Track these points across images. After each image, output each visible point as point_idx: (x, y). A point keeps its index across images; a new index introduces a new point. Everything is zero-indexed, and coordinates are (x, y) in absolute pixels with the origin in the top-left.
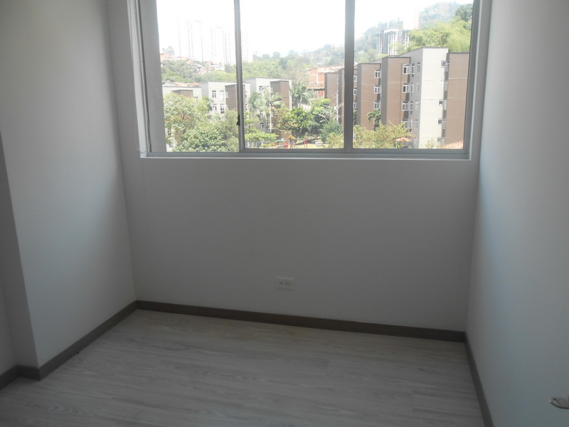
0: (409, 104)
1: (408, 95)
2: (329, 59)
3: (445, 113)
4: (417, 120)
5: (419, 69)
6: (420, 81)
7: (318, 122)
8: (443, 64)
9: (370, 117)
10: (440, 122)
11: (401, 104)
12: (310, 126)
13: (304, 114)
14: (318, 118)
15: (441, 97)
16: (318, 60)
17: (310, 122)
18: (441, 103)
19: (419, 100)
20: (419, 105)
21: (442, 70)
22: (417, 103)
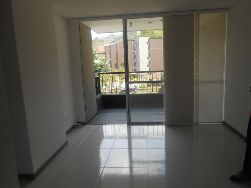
0: (136, 59)
1: (135, 55)
2: (113, 40)
3: (149, 62)
4: (139, 65)
5: (138, 45)
6: (139, 50)
7: (102, 67)
8: (147, 43)
9: (122, 65)
10: (148, 66)
11: (132, 59)
12: (98, 69)
13: (95, 64)
14: (101, 66)
15: (148, 56)
16: (108, 40)
17: (98, 67)
18: (148, 58)
19: (139, 57)
20: (139, 59)
21: (147, 45)
22: (138, 58)
